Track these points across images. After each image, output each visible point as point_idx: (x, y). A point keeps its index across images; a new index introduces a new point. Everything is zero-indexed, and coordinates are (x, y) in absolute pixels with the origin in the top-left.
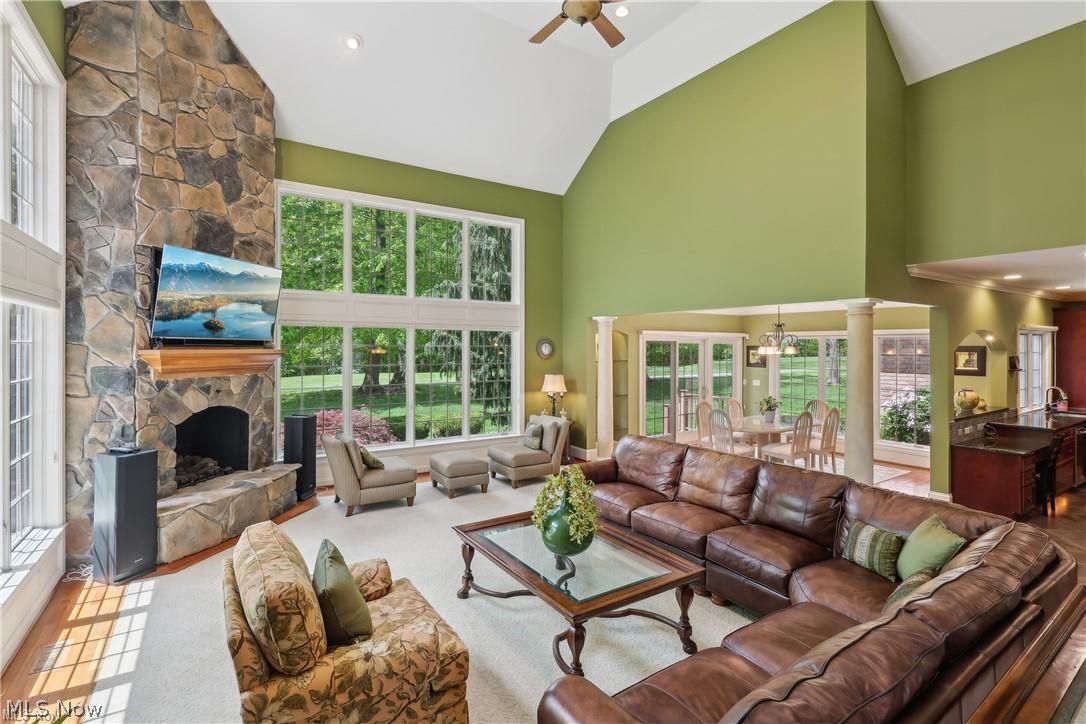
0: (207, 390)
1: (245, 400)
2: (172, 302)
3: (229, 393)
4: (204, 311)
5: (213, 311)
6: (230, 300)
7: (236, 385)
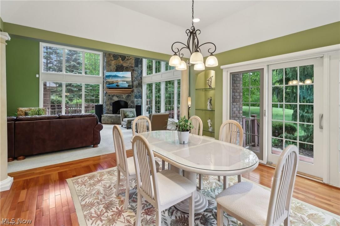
0: (118, 97)
1: (127, 99)
2: (110, 82)
3: (123, 98)
4: (116, 83)
5: (118, 83)
6: (121, 81)
7: (124, 96)
